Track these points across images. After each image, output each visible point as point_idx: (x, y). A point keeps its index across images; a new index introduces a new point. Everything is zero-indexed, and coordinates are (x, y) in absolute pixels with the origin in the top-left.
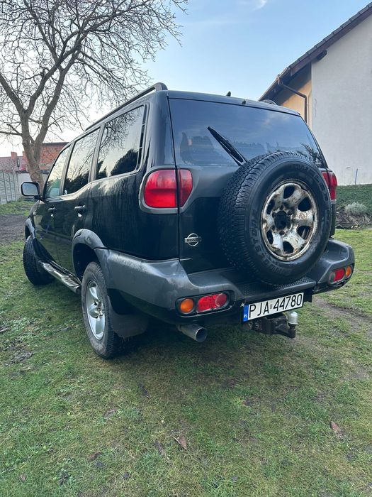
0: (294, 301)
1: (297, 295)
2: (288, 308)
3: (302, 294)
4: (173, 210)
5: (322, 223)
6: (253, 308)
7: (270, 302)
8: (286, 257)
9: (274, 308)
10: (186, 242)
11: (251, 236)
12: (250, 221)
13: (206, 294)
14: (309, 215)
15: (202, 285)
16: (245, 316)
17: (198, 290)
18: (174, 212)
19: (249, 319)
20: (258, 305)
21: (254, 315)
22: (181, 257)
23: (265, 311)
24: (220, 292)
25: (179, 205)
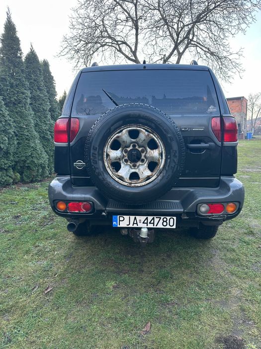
0: (166, 221)
1: (168, 218)
2: (160, 226)
3: (175, 218)
4: (64, 144)
5: (169, 160)
6: (121, 219)
7: (138, 218)
8: (131, 183)
9: (143, 223)
10: (74, 165)
11: (92, 164)
12: (91, 154)
13: (73, 201)
14: (155, 153)
15: (69, 193)
16: (114, 223)
17: (66, 196)
18: (65, 146)
19: (118, 226)
20: (126, 217)
21: (123, 224)
22: (72, 175)
23: (134, 223)
24: (85, 201)
25: (69, 141)
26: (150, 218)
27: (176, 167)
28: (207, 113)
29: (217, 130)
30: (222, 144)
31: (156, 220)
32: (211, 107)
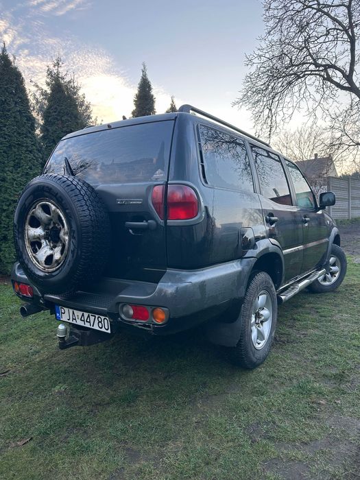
0: (101, 322)
1: (103, 318)
2: (96, 327)
3: (109, 319)
6: (63, 311)
7: (76, 312)
8: (45, 268)
9: (81, 320)
13: (21, 283)
16: (58, 314)
20: (66, 310)
23: (73, 319)
26: (86, 315)
27: (76, 251)
28: (151, 181)
29: (158, 203)
30: (166, 223)
31: (92, 318)
32: (160, 171)
